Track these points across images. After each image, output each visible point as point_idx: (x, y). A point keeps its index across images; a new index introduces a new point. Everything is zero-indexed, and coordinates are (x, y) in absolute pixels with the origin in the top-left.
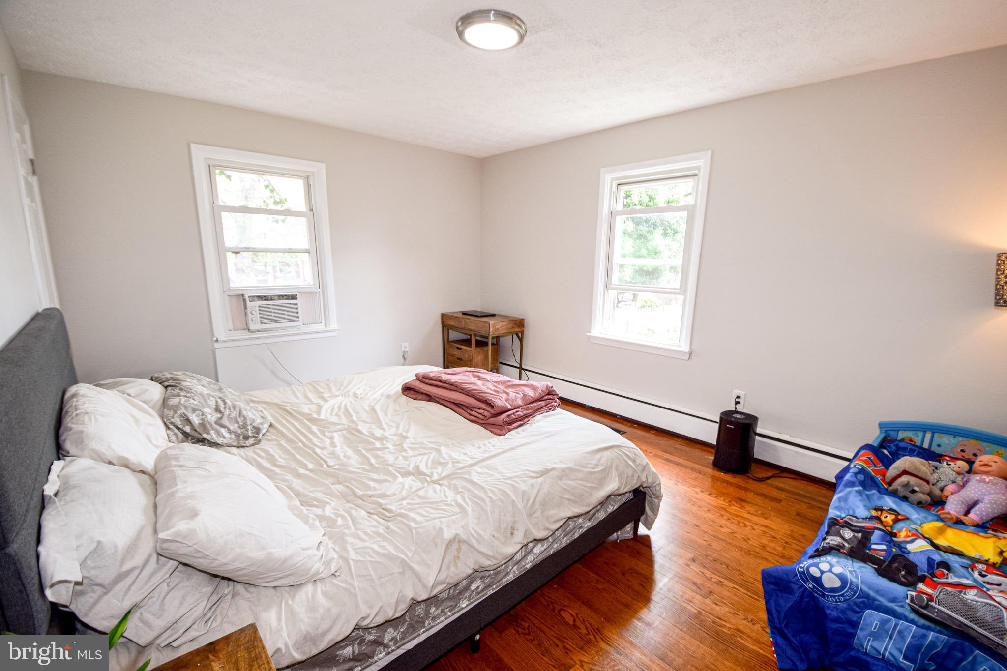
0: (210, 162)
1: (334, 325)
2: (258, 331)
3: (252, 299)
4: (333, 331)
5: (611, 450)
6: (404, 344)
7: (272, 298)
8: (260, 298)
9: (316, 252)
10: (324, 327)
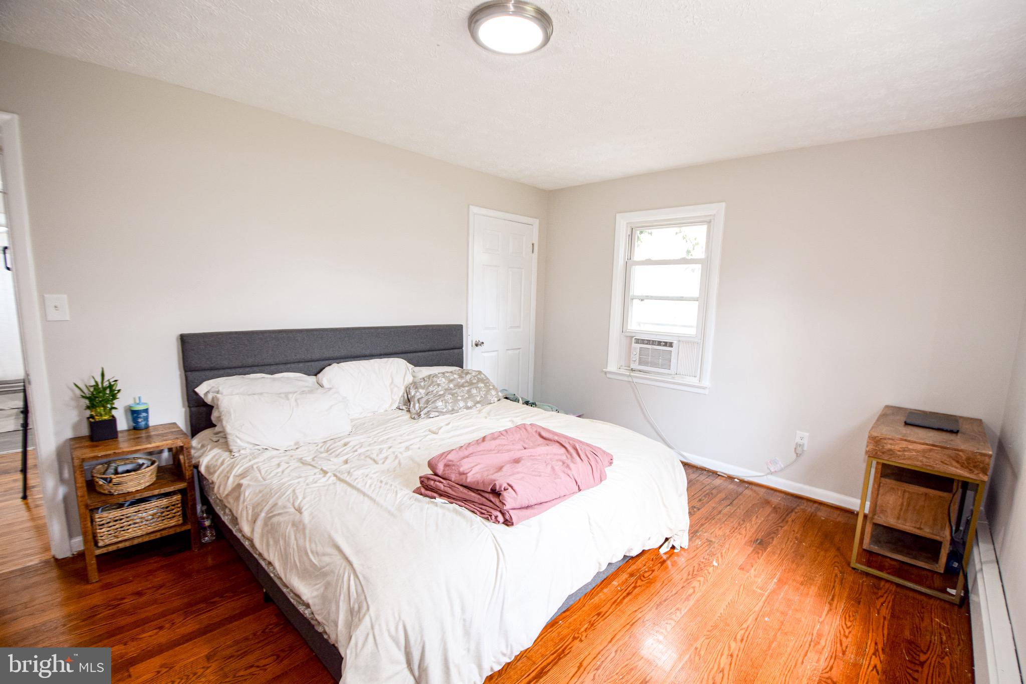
0: (633, 226)
1: (706, 383)
2: (640, 371)
3: (638, 341)
4: (704, 388)
5: (344, 563)
6: (800, 433)
7: (652, 343)
8: (643, 341)
9: (703, 300)
10: (698, 381)
